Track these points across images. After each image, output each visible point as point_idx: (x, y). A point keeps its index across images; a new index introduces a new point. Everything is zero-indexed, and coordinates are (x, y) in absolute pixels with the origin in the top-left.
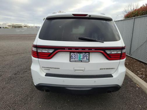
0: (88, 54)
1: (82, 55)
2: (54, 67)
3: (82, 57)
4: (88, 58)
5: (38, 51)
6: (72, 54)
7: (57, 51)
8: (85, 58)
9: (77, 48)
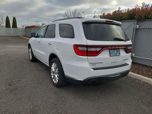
0: (119, 50)
1: (116, 51)
2: (99, 62)
3: (116, 53)
4: (119, 53)
5: (89, 50)
6: (111, 50)
7: (104, 49)
8: (118, 53)
9: (112, 46)
